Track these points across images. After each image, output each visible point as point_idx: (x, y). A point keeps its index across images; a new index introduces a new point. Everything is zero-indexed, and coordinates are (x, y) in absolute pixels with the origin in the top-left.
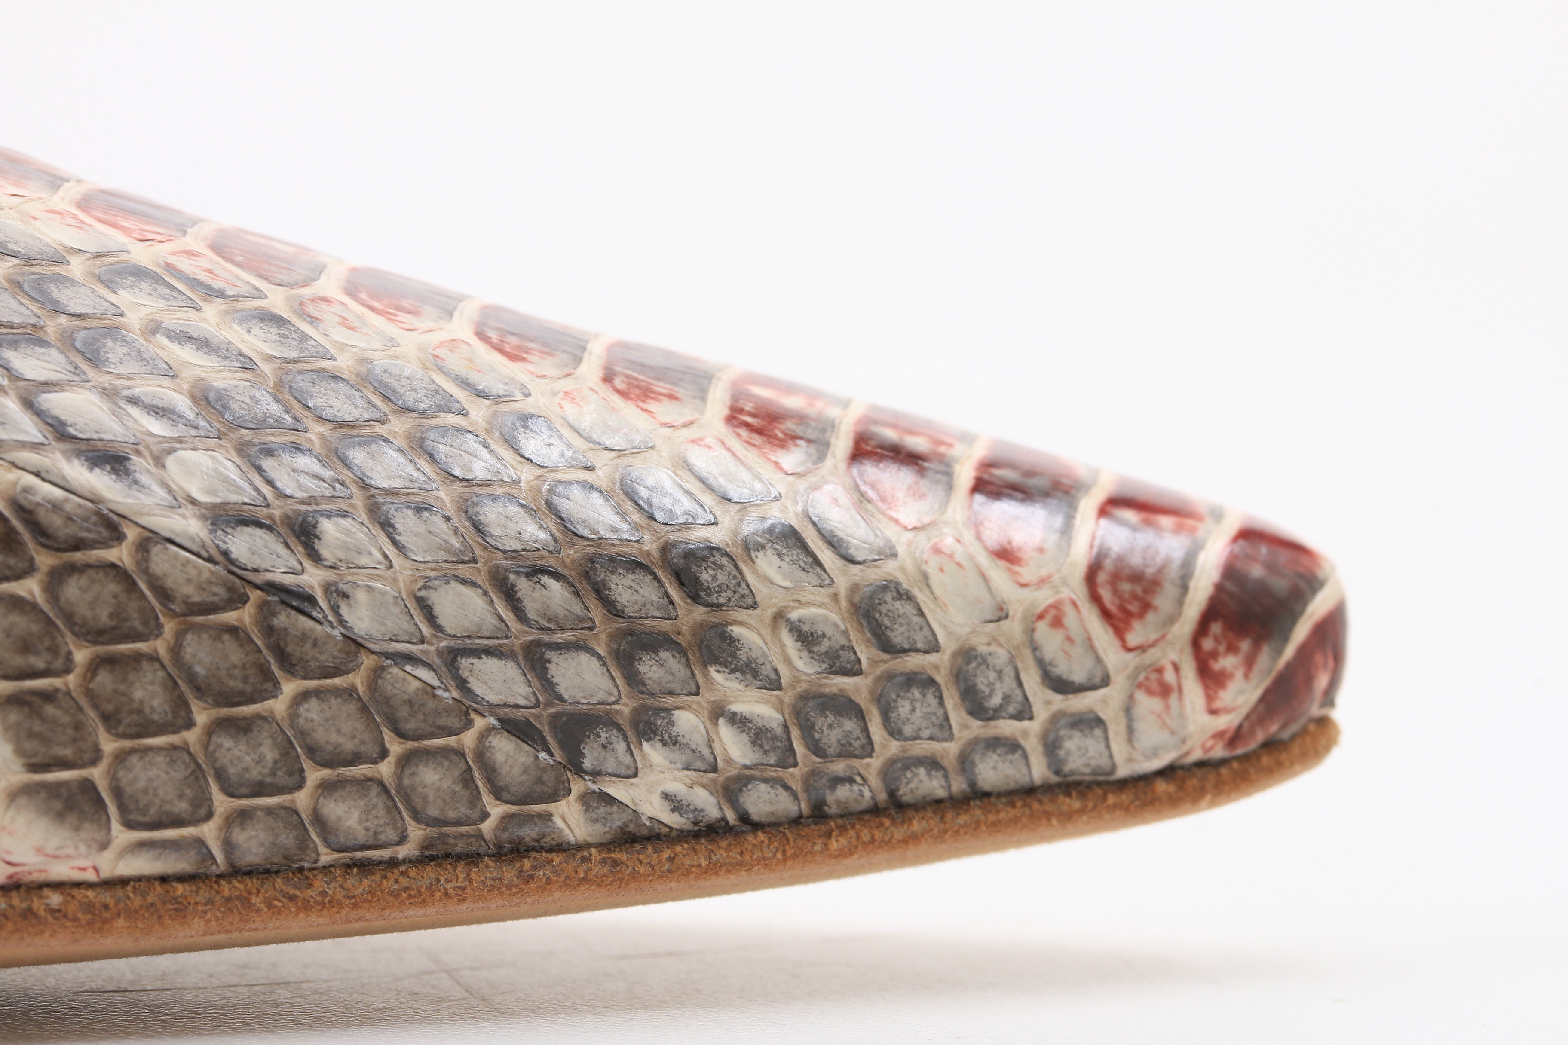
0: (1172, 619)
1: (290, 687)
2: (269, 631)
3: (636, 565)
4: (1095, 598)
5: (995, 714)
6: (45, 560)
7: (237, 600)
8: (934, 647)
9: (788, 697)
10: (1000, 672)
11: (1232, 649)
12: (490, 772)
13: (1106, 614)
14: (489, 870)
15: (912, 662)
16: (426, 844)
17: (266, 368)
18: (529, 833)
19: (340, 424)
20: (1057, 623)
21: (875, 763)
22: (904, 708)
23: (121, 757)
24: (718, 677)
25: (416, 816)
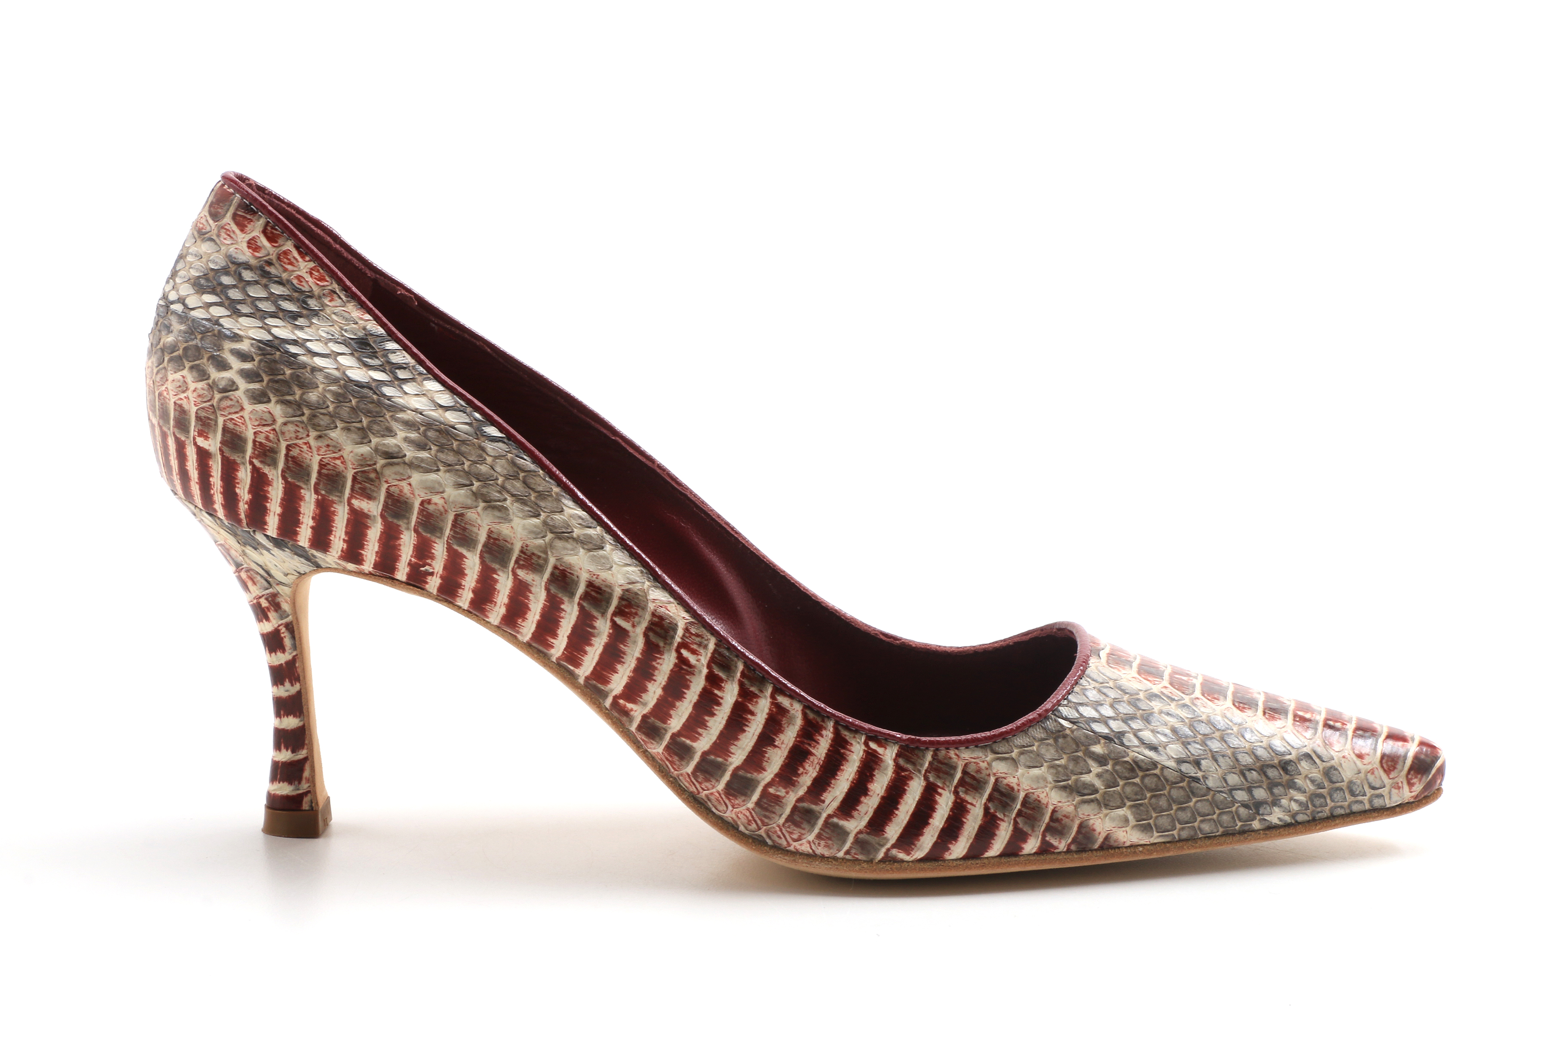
0: (1401, 771)
1: (1194, 800)
2: (1190, 787)
3: (1273, 766)
4: (1382, 767)
5: (1357, 795)
6: (1141, 774)
7: (1182, 781)
8: (1343, 781)
9: (1307, 795)
10: (1358, 786)
11: (1416, 777)
12: (1238, 816)
13: (1385, 771)
14: (1237, 837)
15: (1338, 785)
16: (1223, 832)
17: (1187, 721)
18: (1246, 828)
19: (1205, 735)
20: (1373, 773)
21: (1328, 808)
22: (1335, 795)
23: (1157, 817)
24: (1291, 791)
25: (1221, 826)
